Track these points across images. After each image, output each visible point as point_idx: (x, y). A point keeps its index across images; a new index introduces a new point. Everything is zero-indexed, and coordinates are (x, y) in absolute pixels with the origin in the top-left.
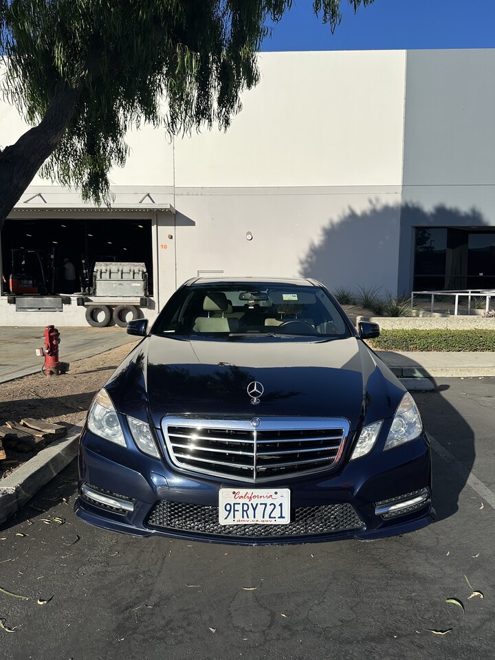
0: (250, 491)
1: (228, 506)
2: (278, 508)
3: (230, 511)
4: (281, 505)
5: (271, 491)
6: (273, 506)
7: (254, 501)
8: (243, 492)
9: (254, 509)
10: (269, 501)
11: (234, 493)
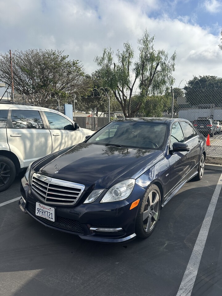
0: (44, 205)
1: (38, 209)
2: (51, 214)
3: (39, 211)
4: (52, 213)
5: (49, 207)
6: (49, 214)
7: (45, 210)
8: (42, 205)
9: (45, 213)
10: (49, 211)
11: (39, 205)
